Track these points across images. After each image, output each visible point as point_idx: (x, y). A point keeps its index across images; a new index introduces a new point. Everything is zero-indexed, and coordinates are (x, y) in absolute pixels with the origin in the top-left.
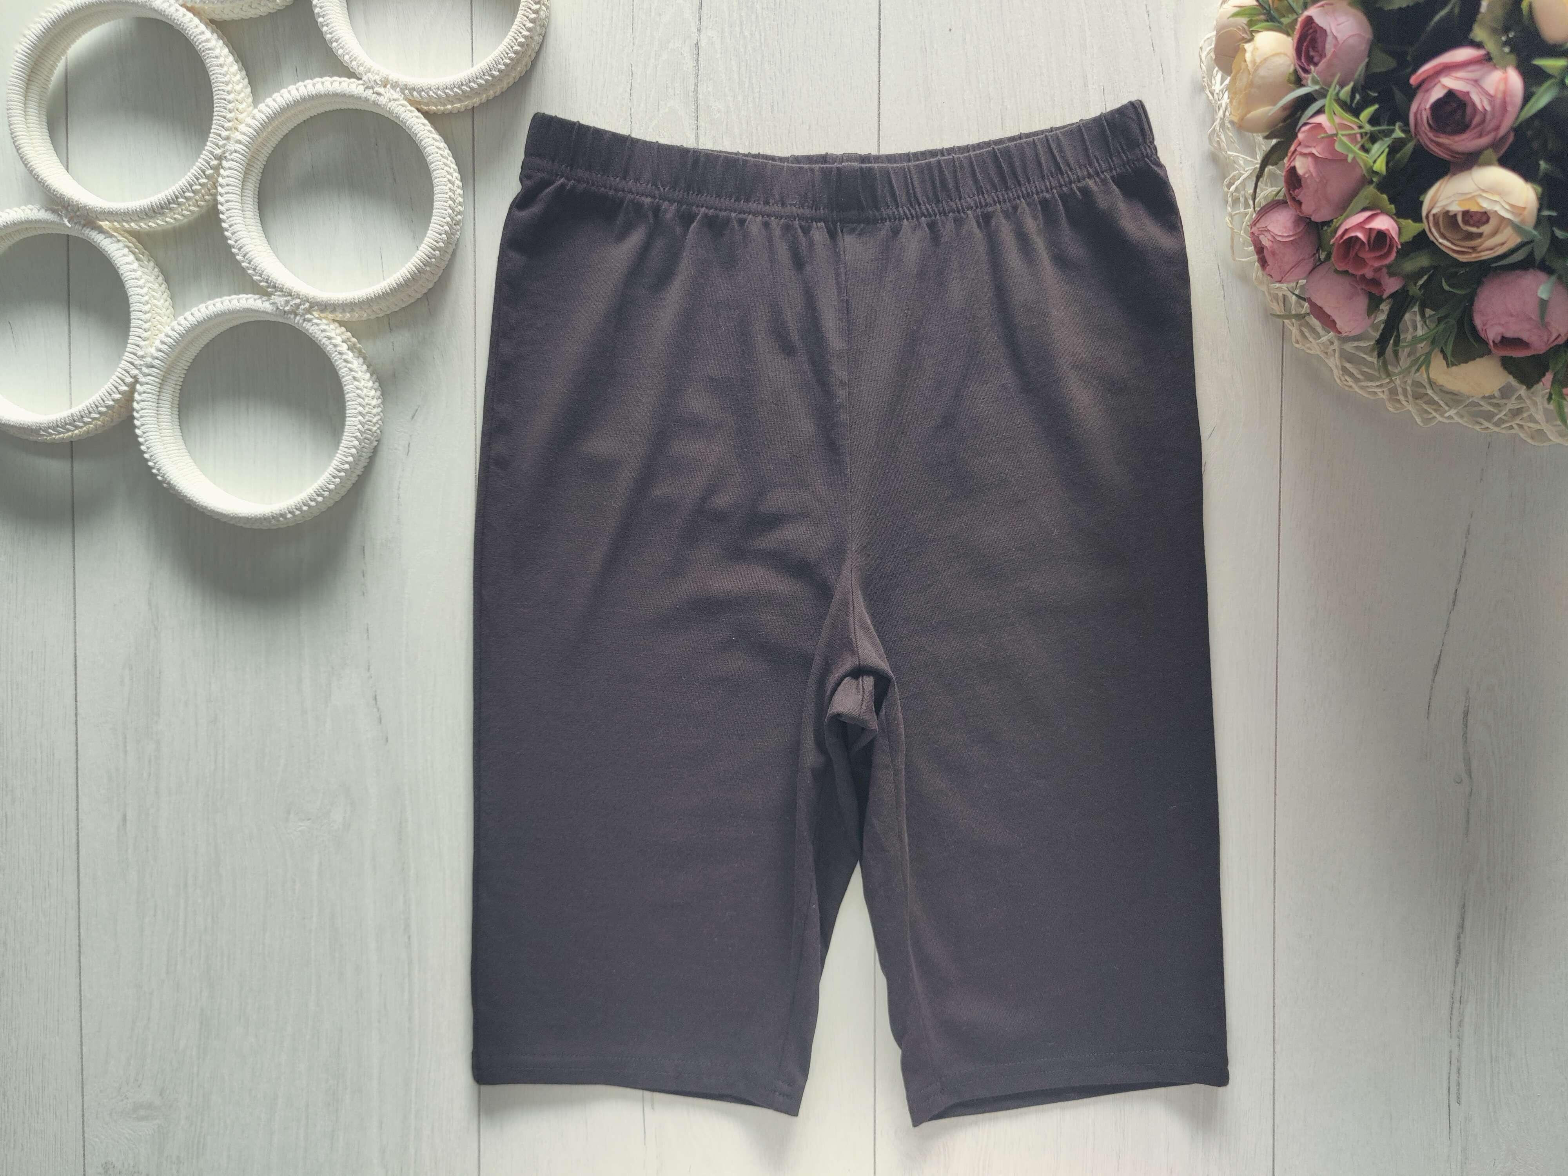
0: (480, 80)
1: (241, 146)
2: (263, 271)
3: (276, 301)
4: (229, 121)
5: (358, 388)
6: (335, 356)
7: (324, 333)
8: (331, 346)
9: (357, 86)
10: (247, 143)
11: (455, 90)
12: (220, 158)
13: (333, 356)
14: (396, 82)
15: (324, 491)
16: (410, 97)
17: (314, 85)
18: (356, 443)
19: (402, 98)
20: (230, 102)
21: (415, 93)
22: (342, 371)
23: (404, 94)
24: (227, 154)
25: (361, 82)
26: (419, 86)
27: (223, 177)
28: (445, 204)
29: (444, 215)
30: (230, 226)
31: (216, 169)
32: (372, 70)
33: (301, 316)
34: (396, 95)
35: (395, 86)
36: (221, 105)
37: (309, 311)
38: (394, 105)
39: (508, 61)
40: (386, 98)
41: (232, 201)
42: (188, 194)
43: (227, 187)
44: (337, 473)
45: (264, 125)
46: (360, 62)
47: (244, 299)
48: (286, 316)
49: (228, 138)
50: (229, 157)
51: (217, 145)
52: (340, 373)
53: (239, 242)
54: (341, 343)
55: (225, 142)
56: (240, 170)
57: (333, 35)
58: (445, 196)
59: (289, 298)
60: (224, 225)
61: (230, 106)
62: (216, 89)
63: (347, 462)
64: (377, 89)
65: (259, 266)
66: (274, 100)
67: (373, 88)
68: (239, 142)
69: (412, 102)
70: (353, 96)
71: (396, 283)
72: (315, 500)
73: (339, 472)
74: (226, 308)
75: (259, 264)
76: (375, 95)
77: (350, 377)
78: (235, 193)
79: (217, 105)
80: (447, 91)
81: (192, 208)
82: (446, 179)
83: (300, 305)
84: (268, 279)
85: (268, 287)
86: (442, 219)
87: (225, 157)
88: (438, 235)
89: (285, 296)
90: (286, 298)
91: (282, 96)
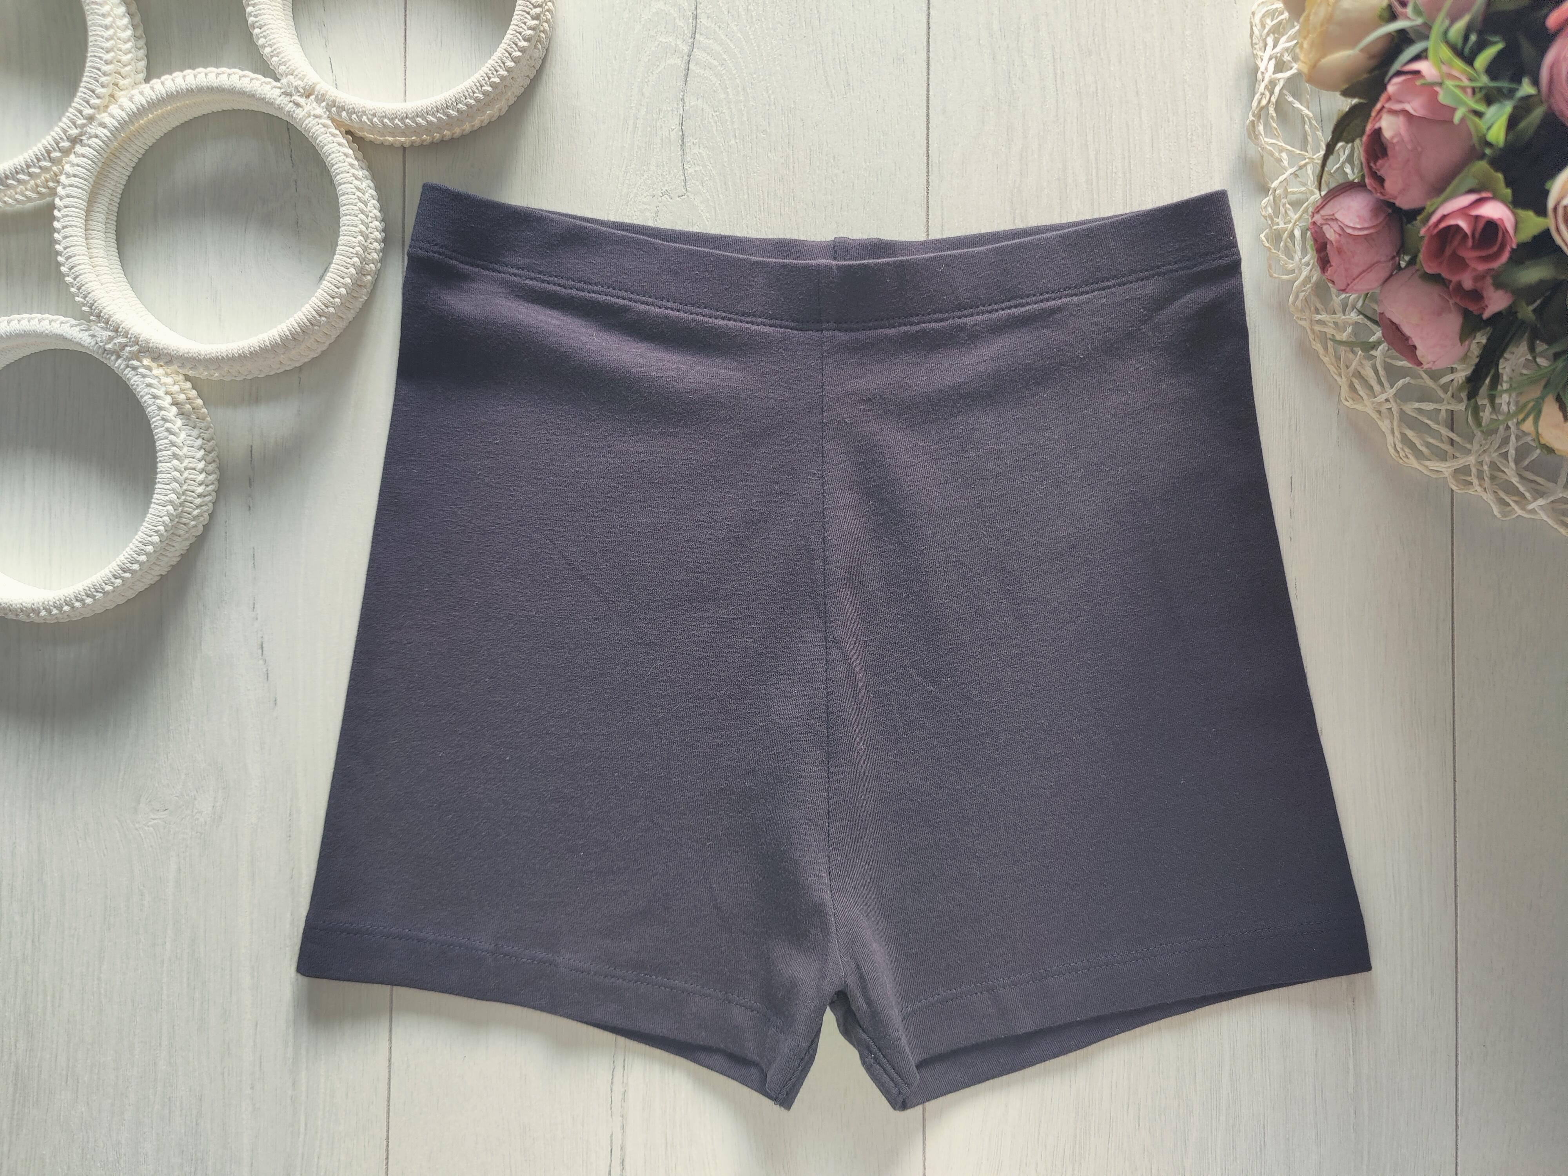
0: (430, 117)
1: (106, 132)
2: (89, 293)
3: (96, 334)
4: (98, 97)
7: (149, 388)
9: (272, 88)
10: (113, 129)
11: (397, 121)
12: (74, 140)
14: (323, 95)
15: (97, 592)
16: (337, 118)
18: (156, 539)
19: (326, 116)
20: (106, 74)
21: (344, 114)
22: (161, 442)
23: (330, 111)
24: (83, 138)
25: (278, 84)
26: (351, 106)
27: (72, 165)
28: (349, 260)
29: (343, 275)
30: (64, 227)
31: (66, 152)
32: (295, 73)
33: (125, 360)
34: (319, 111)
35: (320, 99)
36: (92, 75)
37: (136, 356)
38: (313, 122)
40: (305, 111)
41: (73, 197)
42: (21, 176)
44: (120, 572)
46: (283, 60)
47: (58, 322)
48: (105, 355)
49: (90, 118)
50: (85, 142)
52: (157, 444)
53: (68, 250)
54: (168, 406)
55: (85, 121)
56: (97, 161)
57: (257, 19)
58: (351, 250)
59: (114, 333)
60: (56, 224)
61: (105, 79)
62: (92, 54)
64: (296, 98)
65: (87, 286)
68: (104, 126)
69: (338, 124)
70: (264, 99)
71: (259, 346)
74: (33, 328)
75: (87, 283)
76: (291, 104)
77: (169, 453)
78: (80, 188)
79: (88, 74)
80: (386, 120)
81: (28, 193)
82: (357, 229)
83: (126, 346)
84: (92, 305)
85: (92, 314)
86: (339, 278)
87: (81, 140)
88: (329, 297)
89: (108, 329)
90: (110, 333)
91: (173, 80)
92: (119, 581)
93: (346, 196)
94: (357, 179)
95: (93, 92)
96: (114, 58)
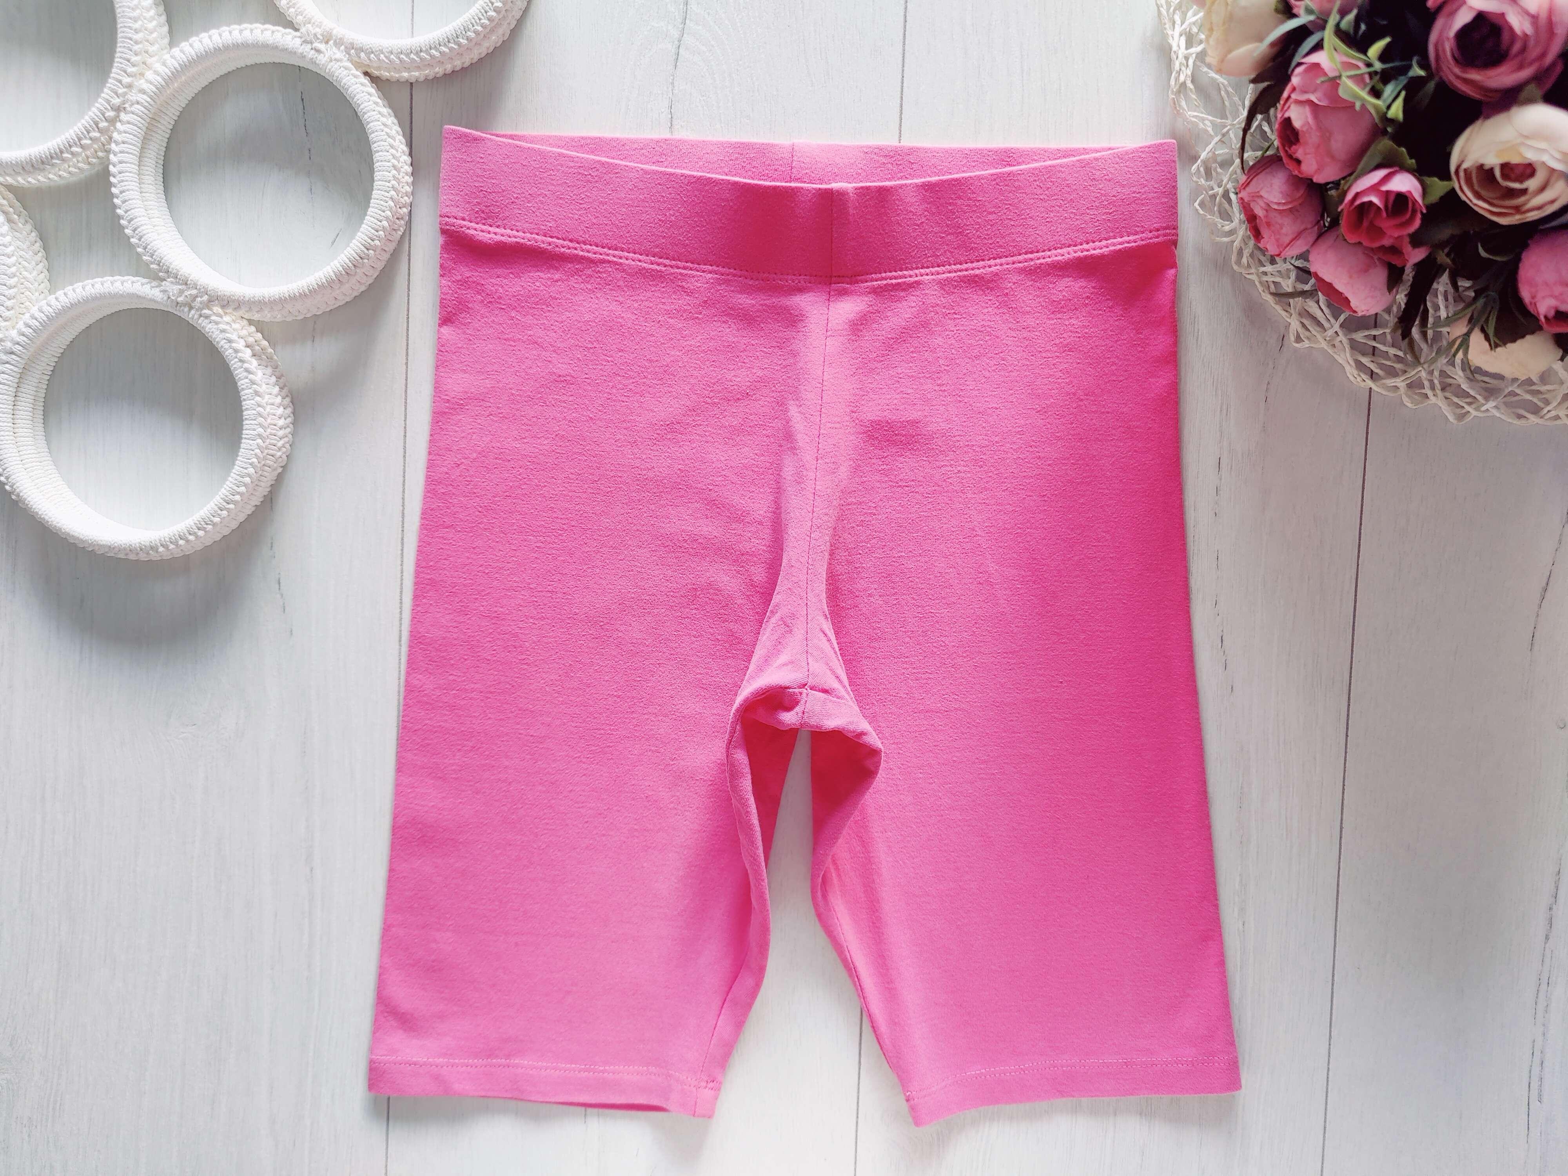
0: (443, 48)
1: (145, 97)
2: (155, 251)
3: (168, 289)
4: (134, 66)
5: (259, 406)
6: (234, 364)
7: (223, 334)
8: (230, 351)
9: (293, 39)
10: (153, 94)
11: (412, 56)
12: (118, 109)
13: (232, 362)
14: (341, 39)
15: (207, 524)
16: (357, 59)
17: (241, 31)
18: (251, 470)
19: (346, 59)
20: (136, 43)
21: (362, 55)
22: (242, 382)
23: (349, 54)
24: (126, 106)
25: (298, 34)
26: (368, 47)
27: (120, 133)
28: (387, 194)
29: (383, 208)
30: (121, 192)
31: (112, 121)
32: (313, 21)
33: (197, 310)
34: (339, 55)
35: (339, 43)
36: (125, 45)
37: (208, 304)
38: (336, 66)
39: (479, 28)
40: (327, 56)
41: (126, 163)
42: (74, 149)
43: (122, 145)
44: (225, 504)
45: (175, 75)
46: (299, 10)
47: (130, 282)
48: (178, 308)
49: (130, 86)
50: (128, 109)
51: (116, 93)
52: (239, 384)
53: (129, 213)
54: (243, 348)
55: (125, 90)
56: (141, 125)
58: (388, 184)
59: (184, 287)
60: (114, 190)
61: (136, 48)
62: (121, 25)
63: (238, 493)
64: (316, 45)
65: (151, 244)
66: (191, 45)
67: (311, 43)
68: (143, 92)
69: (357, 65)
70: (287, 50)
71: (317, 284)
72: (195, 534)
73: (228, 503)
74: (107, 290)
75: (151, 242)
76: (313, 52)
77: (251, 391)
78: (131, 153)
79: (121, 44)
80: (402, 56)
81: (80, 165)
82: (389, 164)
83: (197, 297)
84: (160, 261)
85: (160, 271)
86: (380, 212)
87: (124, 108)
88: (373, 231)
89: (178, 283)
90: (180, 287)
91: (201, 42)
92: (225, 513)
93: (376, 133)
94: (383, 116)
95: (129, 61)
96: (142, 26)
